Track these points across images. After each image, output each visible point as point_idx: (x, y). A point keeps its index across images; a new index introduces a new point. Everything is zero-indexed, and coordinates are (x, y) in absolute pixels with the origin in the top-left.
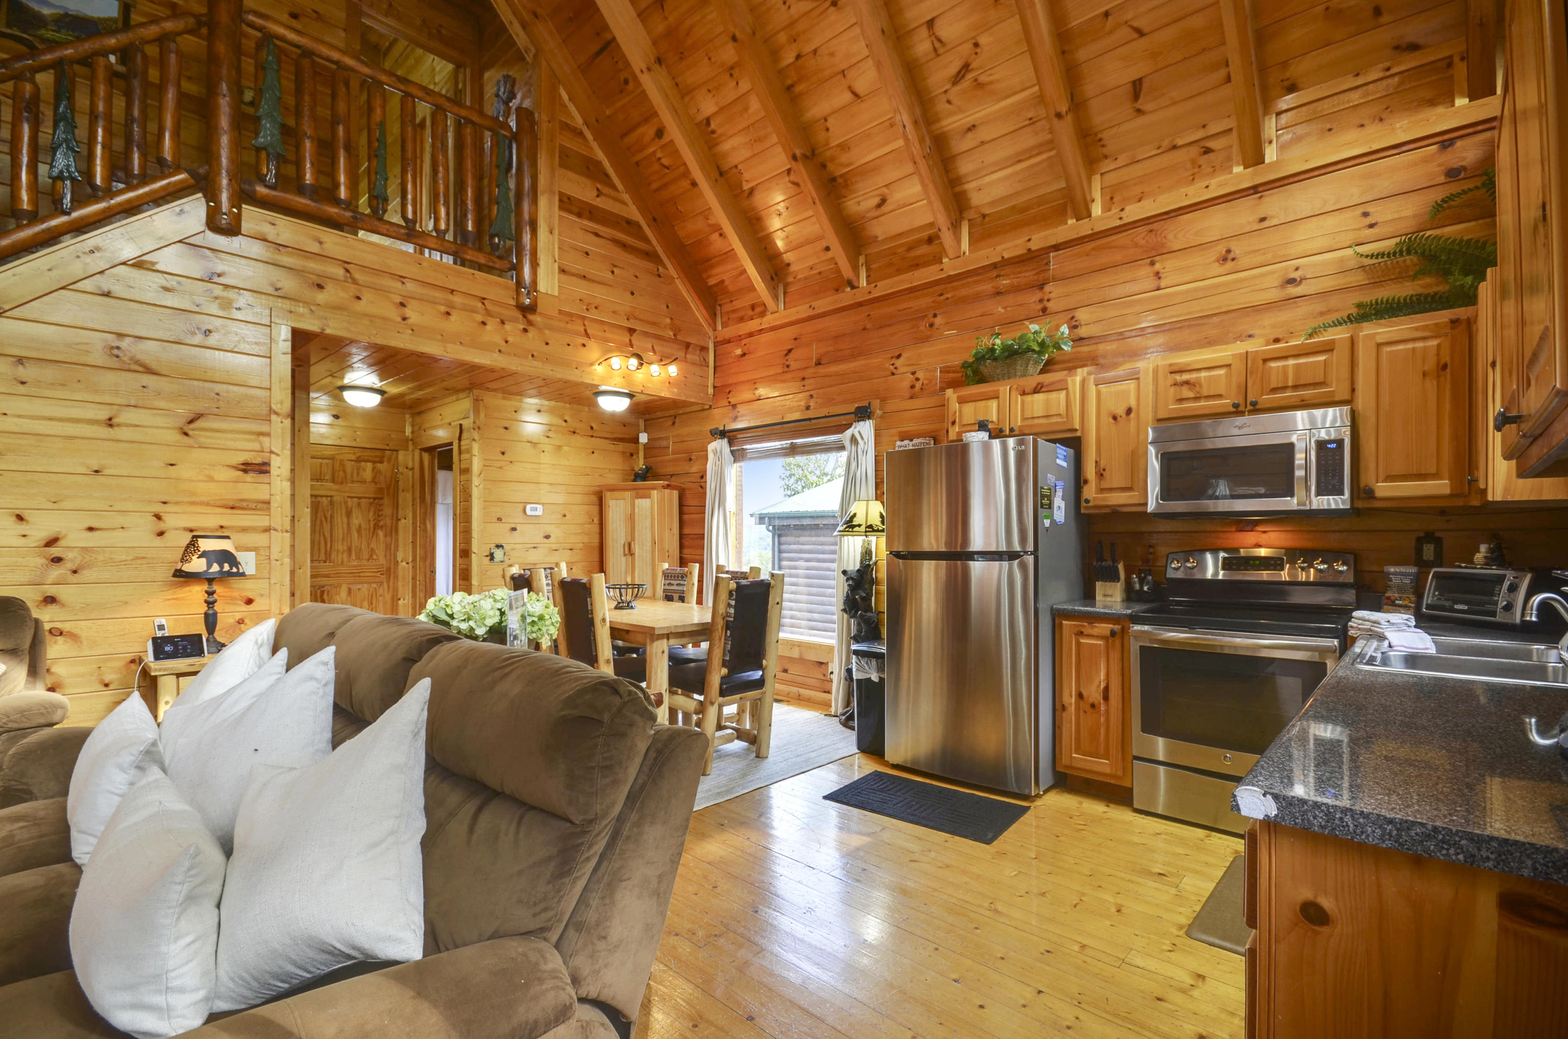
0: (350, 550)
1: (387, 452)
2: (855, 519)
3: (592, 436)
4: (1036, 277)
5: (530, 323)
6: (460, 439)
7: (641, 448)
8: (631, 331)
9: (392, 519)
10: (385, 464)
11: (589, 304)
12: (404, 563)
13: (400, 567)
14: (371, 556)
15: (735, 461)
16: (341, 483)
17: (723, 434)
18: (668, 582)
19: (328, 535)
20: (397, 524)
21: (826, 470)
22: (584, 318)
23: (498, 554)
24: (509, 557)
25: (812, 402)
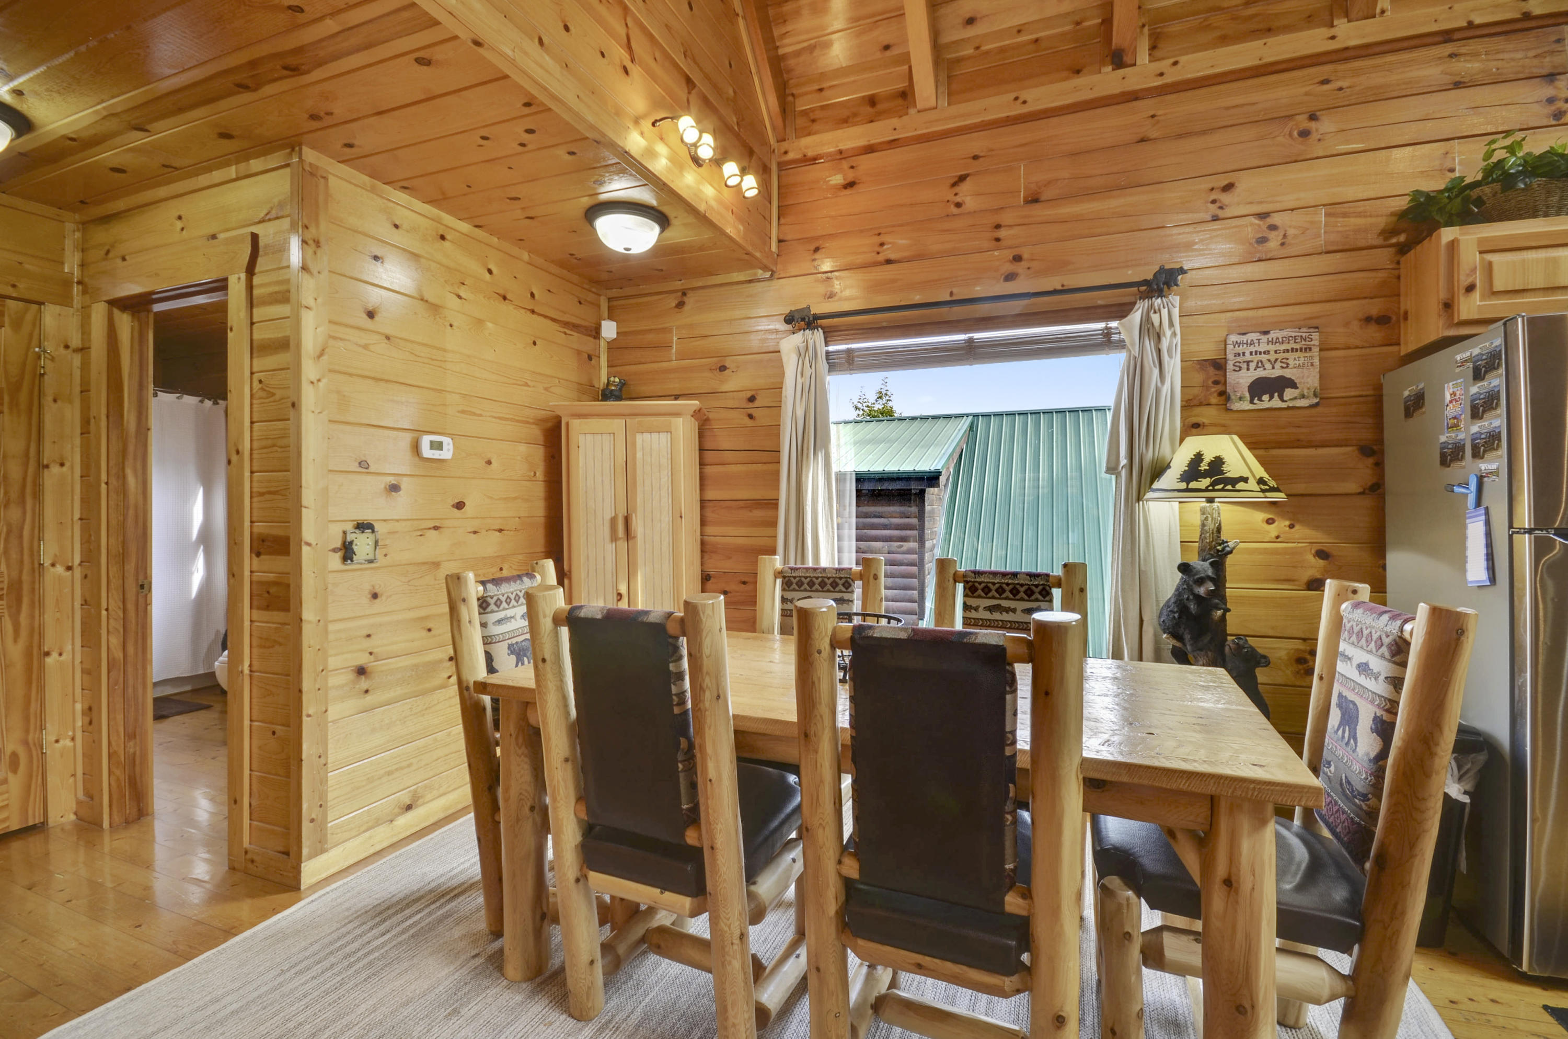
1: (13, 304)
3: (533, 312)
4: (1536, 62)
6: (250, 270)
7: (604, 347)
9: (26, 464)
10: (7, 331)
12: (60, 569)
13: (48, 578)
17: (811, 321)
20: (38, 476)
22: (626, 9)
23: (363, 544)
24: (384, 551)
25: (1020, 268)
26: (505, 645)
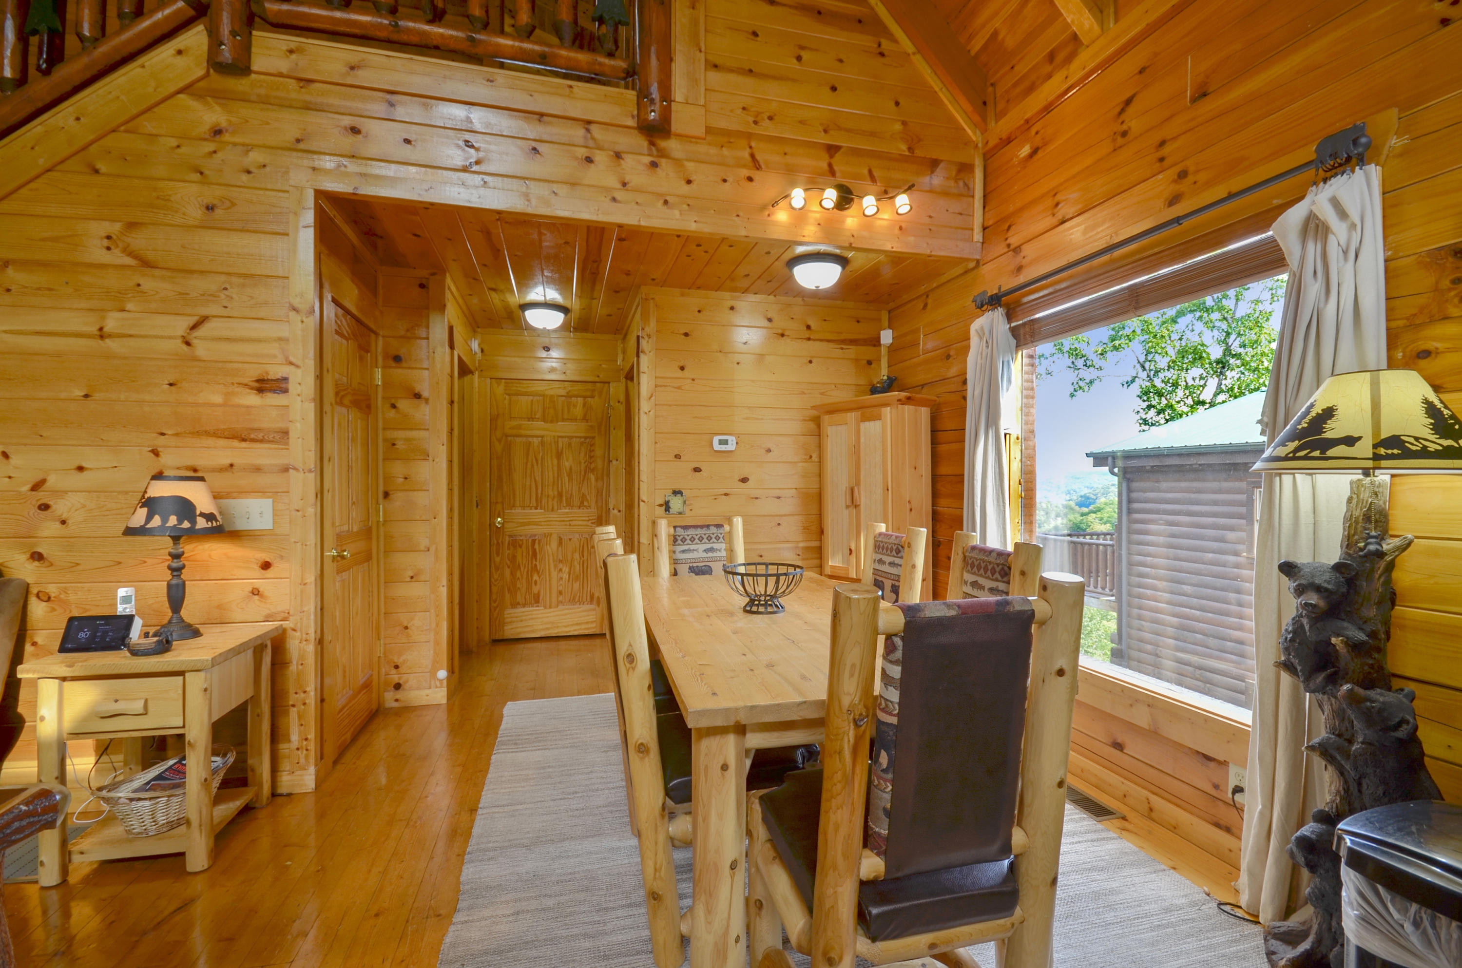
0: (560, 495)
1: (598, 385)
2: (1330, 424)
3: (809, 339)
5: (663, 154)
6: (638, 355)
7: (884, 351)
8: (832, 150)
9: (604, 461)
10: (596, 398)
11: (758, 114)
12: (616, 511)
13: (611, 515)
14: (582, 502)
15: (1018, 346)
16: (551, 422)
17: (994, 301)
18: (879, 556)
19: (538, 479)
20: (608, 466)
21: (1202, 398)
22: (749, 136)
23: (676, 503)
24: (690, 507)
25: (1185, 186)
26: (687, 566)
